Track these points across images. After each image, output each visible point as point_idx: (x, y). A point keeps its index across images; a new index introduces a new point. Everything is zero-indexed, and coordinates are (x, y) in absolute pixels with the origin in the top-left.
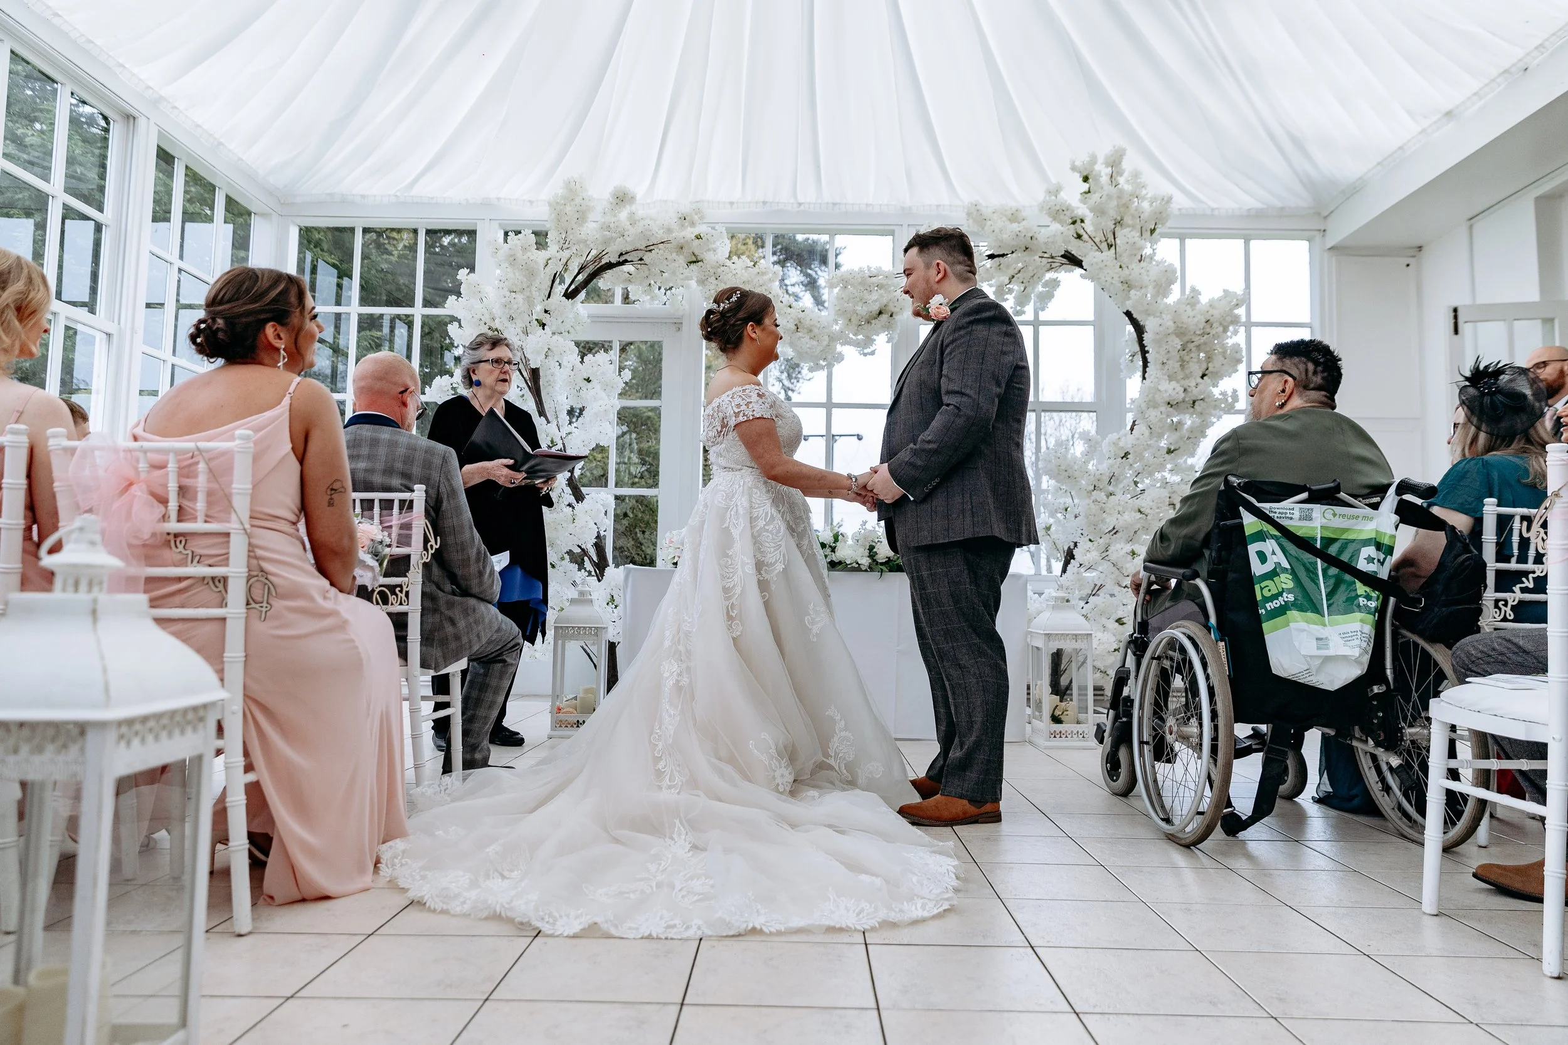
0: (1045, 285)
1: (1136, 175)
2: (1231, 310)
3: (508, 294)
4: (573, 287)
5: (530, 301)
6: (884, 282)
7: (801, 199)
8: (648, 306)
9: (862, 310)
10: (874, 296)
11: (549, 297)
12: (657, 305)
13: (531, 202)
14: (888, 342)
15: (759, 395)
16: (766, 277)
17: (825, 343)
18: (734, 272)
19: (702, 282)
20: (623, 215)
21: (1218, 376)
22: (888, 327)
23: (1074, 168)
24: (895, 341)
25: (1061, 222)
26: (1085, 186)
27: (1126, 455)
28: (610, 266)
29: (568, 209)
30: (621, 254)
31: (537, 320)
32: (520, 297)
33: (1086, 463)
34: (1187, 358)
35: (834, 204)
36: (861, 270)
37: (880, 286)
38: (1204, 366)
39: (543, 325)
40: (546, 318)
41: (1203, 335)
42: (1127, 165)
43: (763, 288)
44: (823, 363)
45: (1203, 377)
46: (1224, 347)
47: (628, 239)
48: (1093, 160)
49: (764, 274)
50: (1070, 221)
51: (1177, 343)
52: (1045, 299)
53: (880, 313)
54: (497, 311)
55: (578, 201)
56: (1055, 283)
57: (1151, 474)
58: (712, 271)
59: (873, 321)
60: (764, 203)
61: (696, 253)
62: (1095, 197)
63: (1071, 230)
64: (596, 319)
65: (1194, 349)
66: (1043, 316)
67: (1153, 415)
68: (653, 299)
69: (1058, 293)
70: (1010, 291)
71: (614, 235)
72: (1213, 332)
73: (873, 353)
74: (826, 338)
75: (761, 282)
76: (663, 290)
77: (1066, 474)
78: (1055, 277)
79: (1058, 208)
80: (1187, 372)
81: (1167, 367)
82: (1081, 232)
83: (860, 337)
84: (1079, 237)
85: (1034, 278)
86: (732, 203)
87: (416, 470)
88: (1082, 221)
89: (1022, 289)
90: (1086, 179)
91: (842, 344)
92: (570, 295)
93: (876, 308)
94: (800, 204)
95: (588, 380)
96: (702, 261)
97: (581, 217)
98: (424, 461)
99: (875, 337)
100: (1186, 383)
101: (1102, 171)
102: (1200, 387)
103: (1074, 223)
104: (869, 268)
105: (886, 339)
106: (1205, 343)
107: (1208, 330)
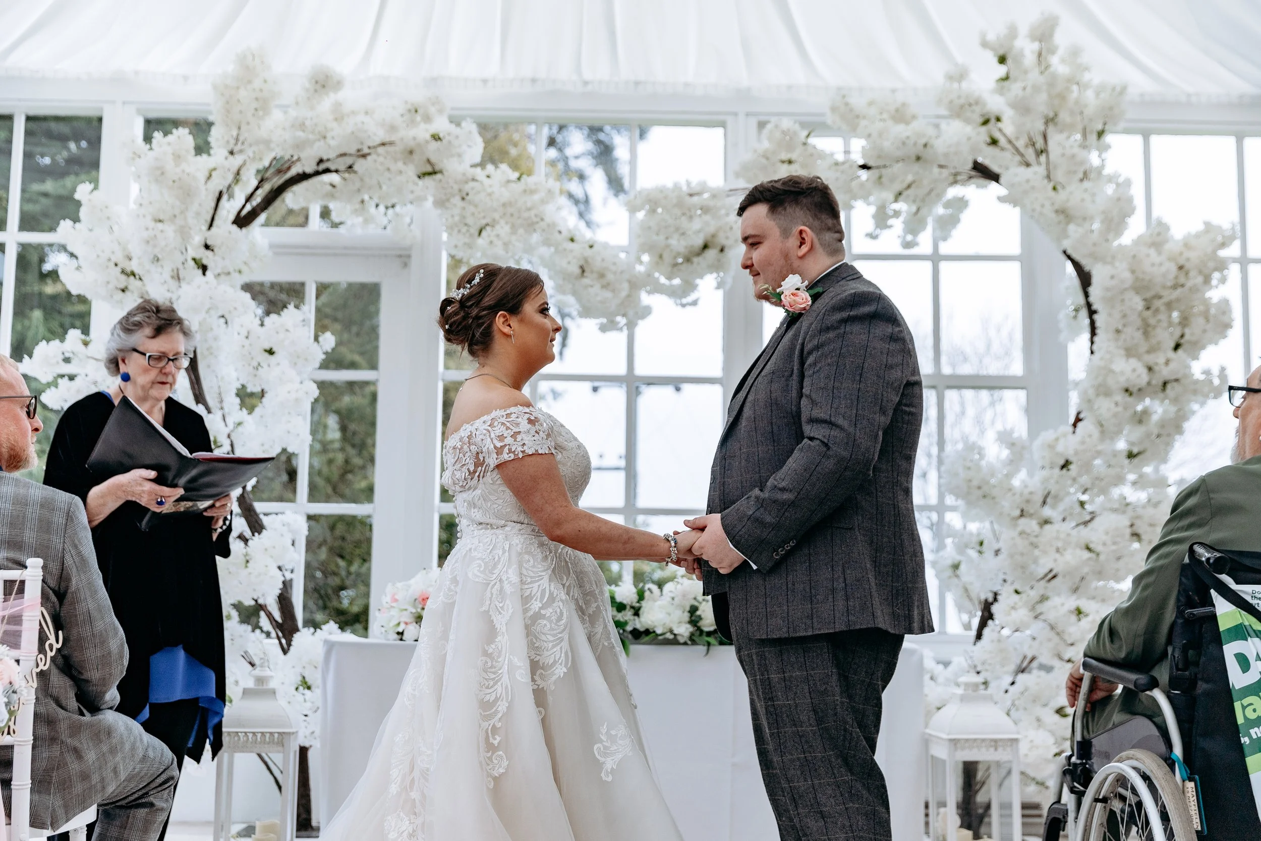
0: (947, 205)
1: (1075, 52)
2: (1214, 252)
3: (152, 224)
4: (248, 208)
5: (184, 233)
6: (711, 203)
7: (587, 75)
8: (359, 231)
9: (678, 244)
10: (696, 225)
11: (211, 225)
12: (373, 230)
13: (185, 78)
14: (718, 288)
15: (530, 421)
16: (536, 197)
17: (624, 294)
18: (489, 190)
19: (441, 203)
20: (326, 104)
21: (1197, 347)
22: (716, 267)
23: (985, 44)
24: (728, 286)
25: (968, 121)
26: (1002, 70)
27: (1066, 465)
28: (303, 177)
29: (243, 94)
30: (321, 161)
31: (194, 259)
32: (169, 230)
33: (1009, 476)
34: (1152, 321)
35: (637, 83)
36: (677, 186)
37: (705, 210)
38: (1178, 333)
39: (204, 269)
40: (207, 258)
41: (1175, 287)
42: (1062, 39)
43: (533, 213)
44: (621, 320)
45: (1177, 347)
46: (1206, 303)
47: (332, 143)
48: (1013, 32)
49: (532, 192)
50: (981, 120)
51: (1138, 303)
52: (947, 225)
53: (705, 247)
54: (136, 249)
55: (257, 83)
56: (961, 204)
57: (1104, 491)
58: (456, 187)
59: (695, 260)
60: (534, 81)
61: (433, 160)
62: (1015, 88)
63: (982, 135)
64: (280, 250)
65: (1162, 308)
66: (945, 248)
67: (1105, 407)
68: (366, 221)
69: (965, 216)
70: (897, 214)
71: (311, 137)
72: (1189, 284)
73: (695, 303)
74: (626, 286)
75: (529, 204)
76: (382, 208)
77: (980, 493)
78: (960, 195)
79: (962, 101)
80: (1153, 341)
81: (1123, 336)
82: (997, 135)
83: (677, 281)
84: (994, 142)
85: (932, 195)
86: (485, 81)
87: (29, 536)
88: (998, 119)
89: (914, 209)
90: (1002, 60)
91: (649, 293)
92: (243, 221)
93: (699, 242)
94: (586, 83)
95: (271, 352)
96: (441, 172)
97: (262, 105)
98: (40, 520)
99: (698, 281)
100: (1150, 359)
101: (1027, 48)
102: (1172, 365)
103: (986, 122)
104: (688, 183)
105: (714, 284)
106: (1178, 300)
107: (1182, 280)
